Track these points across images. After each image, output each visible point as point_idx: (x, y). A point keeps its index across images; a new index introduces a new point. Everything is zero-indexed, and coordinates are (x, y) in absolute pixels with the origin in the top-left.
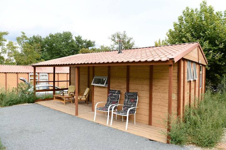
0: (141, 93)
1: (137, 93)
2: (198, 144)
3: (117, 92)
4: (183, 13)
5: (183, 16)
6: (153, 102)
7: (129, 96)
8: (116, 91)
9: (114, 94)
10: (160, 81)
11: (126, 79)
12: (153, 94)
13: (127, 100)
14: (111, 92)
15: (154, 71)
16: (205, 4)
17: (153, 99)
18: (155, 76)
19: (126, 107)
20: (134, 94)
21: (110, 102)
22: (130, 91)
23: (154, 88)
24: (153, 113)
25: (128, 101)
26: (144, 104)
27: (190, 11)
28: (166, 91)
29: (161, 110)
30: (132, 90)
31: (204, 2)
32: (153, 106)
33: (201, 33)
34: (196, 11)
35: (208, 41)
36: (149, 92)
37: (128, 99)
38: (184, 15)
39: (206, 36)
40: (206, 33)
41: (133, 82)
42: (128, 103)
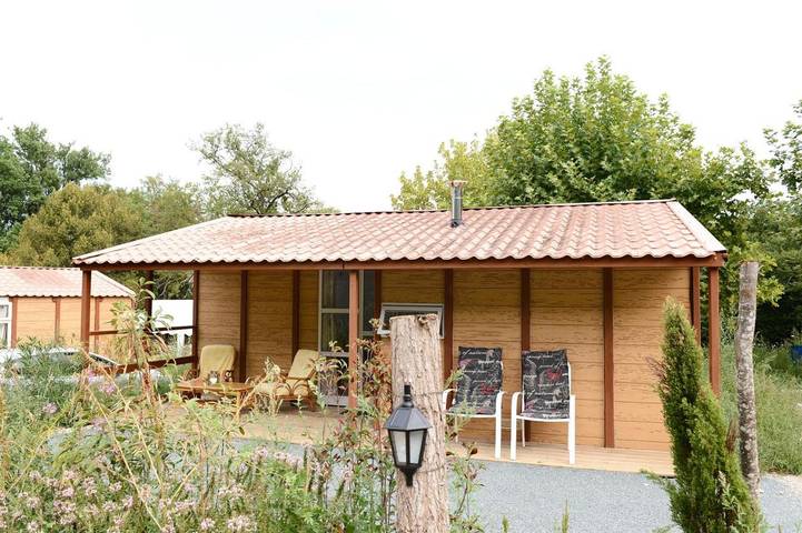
0: (574, 354)
1: (564, 351)
2: (785, 467)
3: (490, 353)
4: (537, 88)
5: (533, 97)
6: (617, 377)
7: (538, 362)
8: (486, 350)
9: (480, 362)
10: (636, 314)
11: (519, 310)
12: (616, 352)
13: (533, 377)
14: (468, 356)
15: (617, 284)
16: (607, 67)
17: (616, 367)
18: (618, 298)
19: (534, 397)
20: (557, 357)
21: (471, 389)
22: (534, 348)
23: (617, 334)
24: (618, 409)
25: (537, 380)
26: (589, 385)
27: (557, 83)
28: (655, 341)
29: (644, 398)
30: (541, 346)
31: (602, 61)
32: (616, 388)
33: (603, 163)
34: (574, 86)
35: (634, 190)
36: (601, 348)
37: (538, 373)
38: (539, 95)
39: (622, 170)
40: (621, 161)
41: (545, 318)
42: (540, 386)
